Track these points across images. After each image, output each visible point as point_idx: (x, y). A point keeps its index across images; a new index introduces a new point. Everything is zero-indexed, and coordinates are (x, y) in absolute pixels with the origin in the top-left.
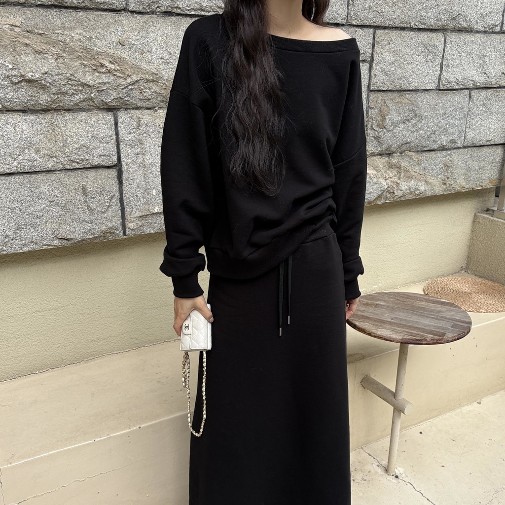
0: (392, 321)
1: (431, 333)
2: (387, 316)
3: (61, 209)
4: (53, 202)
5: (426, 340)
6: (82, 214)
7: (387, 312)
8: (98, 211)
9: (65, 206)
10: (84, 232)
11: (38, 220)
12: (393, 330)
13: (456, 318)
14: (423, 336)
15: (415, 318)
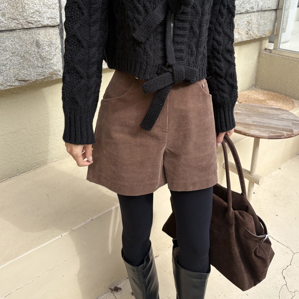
0: (254, 124)
1: (283, 130)
2: (248, 121)
3: (20, 59)
4: (15, 53)
5: (284, 135)
6: (36, 61)
7: (246, 117)
8: (47, 59)
9: (24, 56)
10: (37, 75)
11: (4, 67)
12: (259, 130)
13: (290, 118)
14: (280, 133)
15: (266, 121)
